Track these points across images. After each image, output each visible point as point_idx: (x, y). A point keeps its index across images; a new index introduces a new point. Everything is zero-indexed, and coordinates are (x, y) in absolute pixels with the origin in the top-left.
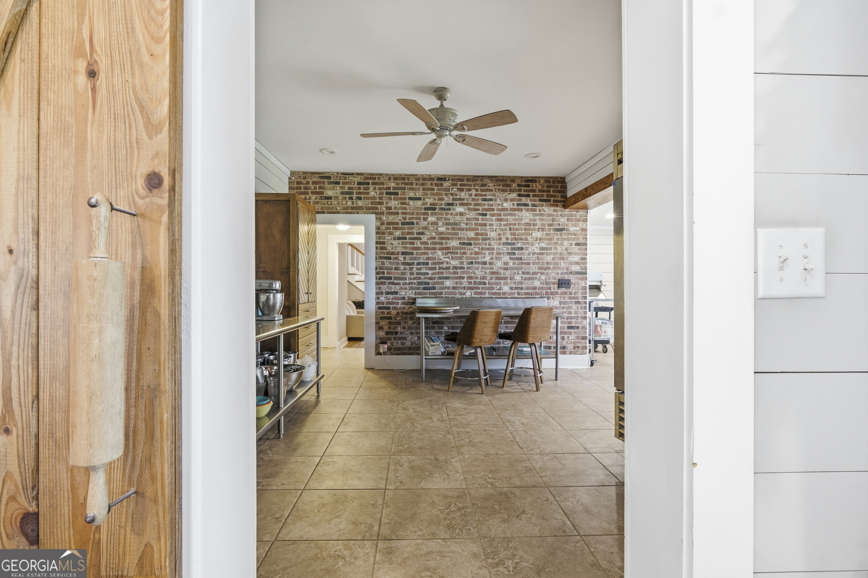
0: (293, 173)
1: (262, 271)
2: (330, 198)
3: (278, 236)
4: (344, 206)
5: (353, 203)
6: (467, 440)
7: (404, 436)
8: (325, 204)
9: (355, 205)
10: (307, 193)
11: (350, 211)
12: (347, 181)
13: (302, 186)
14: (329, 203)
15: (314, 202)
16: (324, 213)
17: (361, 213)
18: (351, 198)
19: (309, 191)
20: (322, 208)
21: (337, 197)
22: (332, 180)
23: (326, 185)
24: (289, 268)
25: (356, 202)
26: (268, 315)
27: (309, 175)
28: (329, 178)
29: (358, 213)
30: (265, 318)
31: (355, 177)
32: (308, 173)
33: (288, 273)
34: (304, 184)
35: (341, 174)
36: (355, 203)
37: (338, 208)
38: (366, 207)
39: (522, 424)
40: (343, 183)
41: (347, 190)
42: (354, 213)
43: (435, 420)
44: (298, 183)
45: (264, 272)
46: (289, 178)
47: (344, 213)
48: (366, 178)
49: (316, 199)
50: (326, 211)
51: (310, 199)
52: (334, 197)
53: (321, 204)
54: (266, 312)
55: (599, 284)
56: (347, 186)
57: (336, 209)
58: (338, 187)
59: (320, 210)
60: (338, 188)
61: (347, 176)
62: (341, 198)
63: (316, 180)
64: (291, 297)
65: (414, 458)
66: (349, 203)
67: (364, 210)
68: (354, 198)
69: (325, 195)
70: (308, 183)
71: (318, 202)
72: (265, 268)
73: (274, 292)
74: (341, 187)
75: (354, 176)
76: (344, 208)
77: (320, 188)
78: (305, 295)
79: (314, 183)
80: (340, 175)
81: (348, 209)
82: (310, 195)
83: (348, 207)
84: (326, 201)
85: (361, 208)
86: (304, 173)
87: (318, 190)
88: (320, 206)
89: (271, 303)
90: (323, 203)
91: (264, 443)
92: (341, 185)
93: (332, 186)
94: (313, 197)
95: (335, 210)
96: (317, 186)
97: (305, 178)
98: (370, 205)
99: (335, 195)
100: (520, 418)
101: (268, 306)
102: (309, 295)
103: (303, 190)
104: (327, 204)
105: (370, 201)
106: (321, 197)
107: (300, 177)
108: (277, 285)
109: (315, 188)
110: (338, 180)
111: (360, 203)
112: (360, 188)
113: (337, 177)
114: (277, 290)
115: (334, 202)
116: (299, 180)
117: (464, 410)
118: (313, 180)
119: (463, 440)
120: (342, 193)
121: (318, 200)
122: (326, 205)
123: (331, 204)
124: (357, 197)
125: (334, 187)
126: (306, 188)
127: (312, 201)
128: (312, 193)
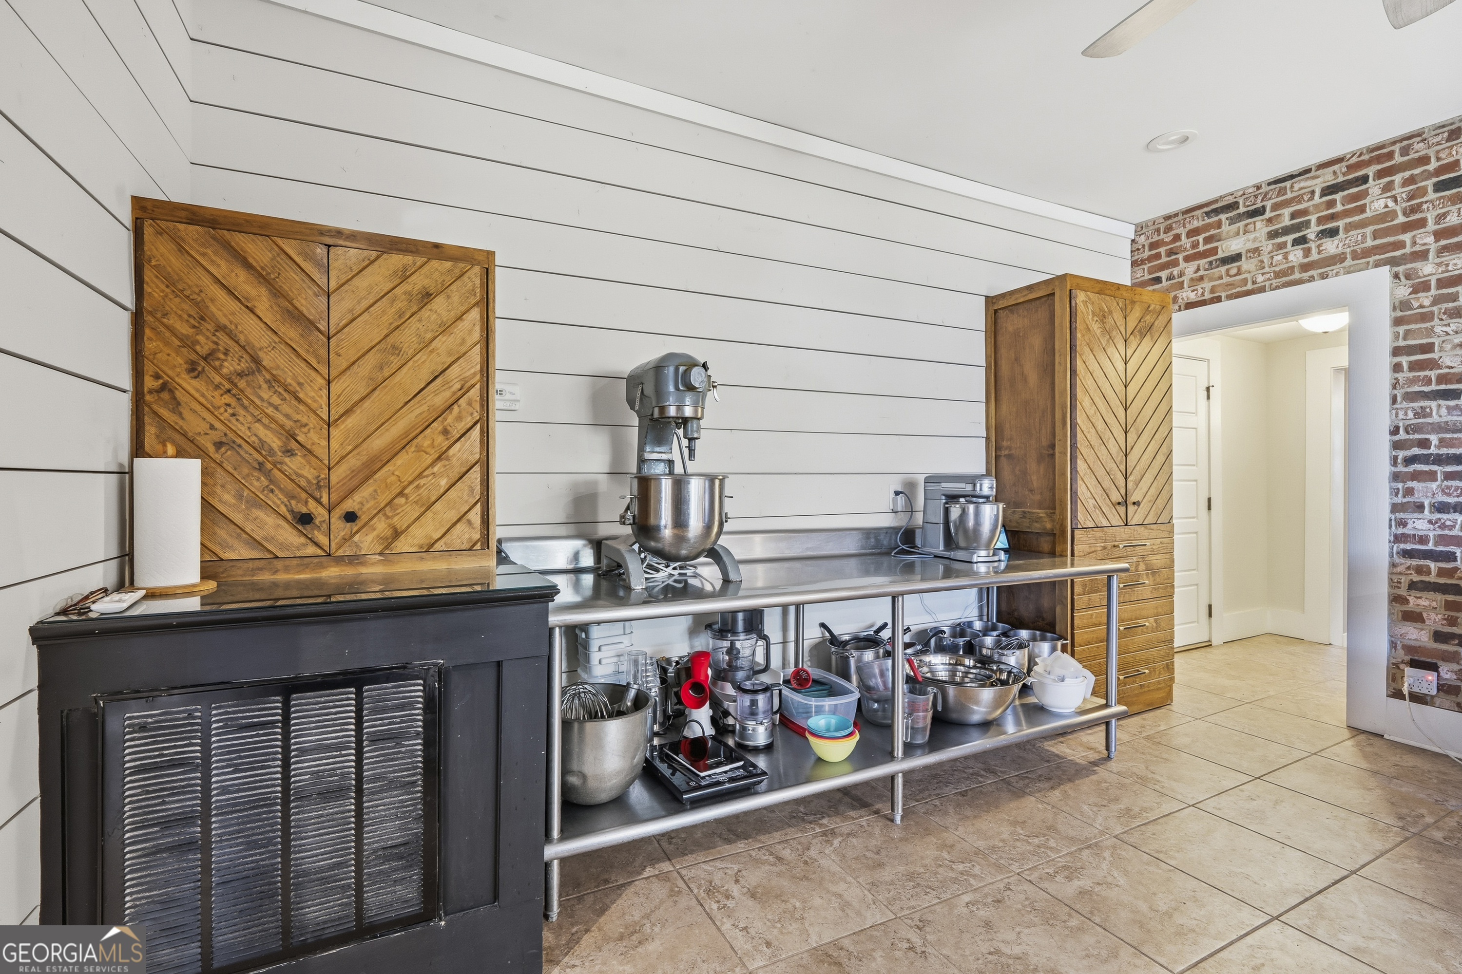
0: (1140, 229)
1: (1005, 455)
2: (1237, 257)
4: (1277, 269)
5: (1307, 252)
8: (1221, 278)
9: (1314, 256)
10: (1175, 263)
11: (1297, 276)
12: (1289, 195)
13: (1162, 250)
14: (1234, 271)
15: (1192, 279)
16: (1218, 299)
17: (1337, 274)
18: (1302, 240)
19: (1180, 257)
20: (1212, 291)
21: (1256, 251)
22: (1242, 209)
23: (1226, 228)
24: (1053, 446)
25: (1319, 246)
27: (1180, 217)
28: (1234, 206)
29: (1324, 276)
31: (1317, 177)
32: (1176, 215)
33: (1053, 455)
34: (1167, 244)
35: (1269, 184)
36: (1314, 251)
37: (1260, 279)
38: (1354, 252)
40: (1275, 207)
41: (1286, 222)
42: (1312, 279)
44: (1153, 246)
45: (1009, 457)
46: (1133, 241)
47: (1277, 288)
48: (1351, 168)
49: (1198, 269)
50: (1223, 295)
51: (1181, 275)
52: (1248, 251)
53: (1211, 279)
56: (1286, 212)
57: (1254, 283)
58: (1259, 222)
59: (1207, 296)
60: (1259, 225)
61: (1288, 184)
62: (1270, 247)
63: (1196, 224)
64: (1057, 511)
66: (1296, 256)
67: (1349, 262)
68: (1312, 236)
69: (1221, 255)
70: (1177, 238)
71: (1201, 278)
72: (1010, 448)
73: (981, 500)
74: (1270, 220)
75: (1313, 174)
76: (1277, 275)
77: (1207, 240)
79: (1192, 233)
80: (1264, 188)
81: (1293, 273)
82: (1183, 264)
83: (1293, 267)
84: (1223, 269)
85: (1339, 259)
86: (1168, 218)
87: (1201, 248)
88: (1209, 285)
90: (1217, 275)
92: (1268, 214)
93: (1241, 224)
94: (1190, 269)
95: (1250, 286)
96: (1201, 238)
97: (1168, 229)
98: (1370, 243)
99: (1251, 245)
102: (1131, 509)
103: (1164, 259)
104: (1228, 275)
105: (1369, 230)
106: (1211, 263)
107: (1158, 230)
108: (986, 486)
109: (1195, 245)
110: (1259, 205)
111: (1331, 246)
112: (1331, 204)
113: (1256, 197)
114: (987, 497)
115: (1246, 264)
116: (1156, 238)
118: (1189, 227)
120: (1272, 235)
121: (1201, 273)
122: (1226, 279)
123: (1239, 273)
124: (1322, 232)
125: (1246, 225)
126: (1170, 253)
127: (1186, 279)
128: (1187, 259)
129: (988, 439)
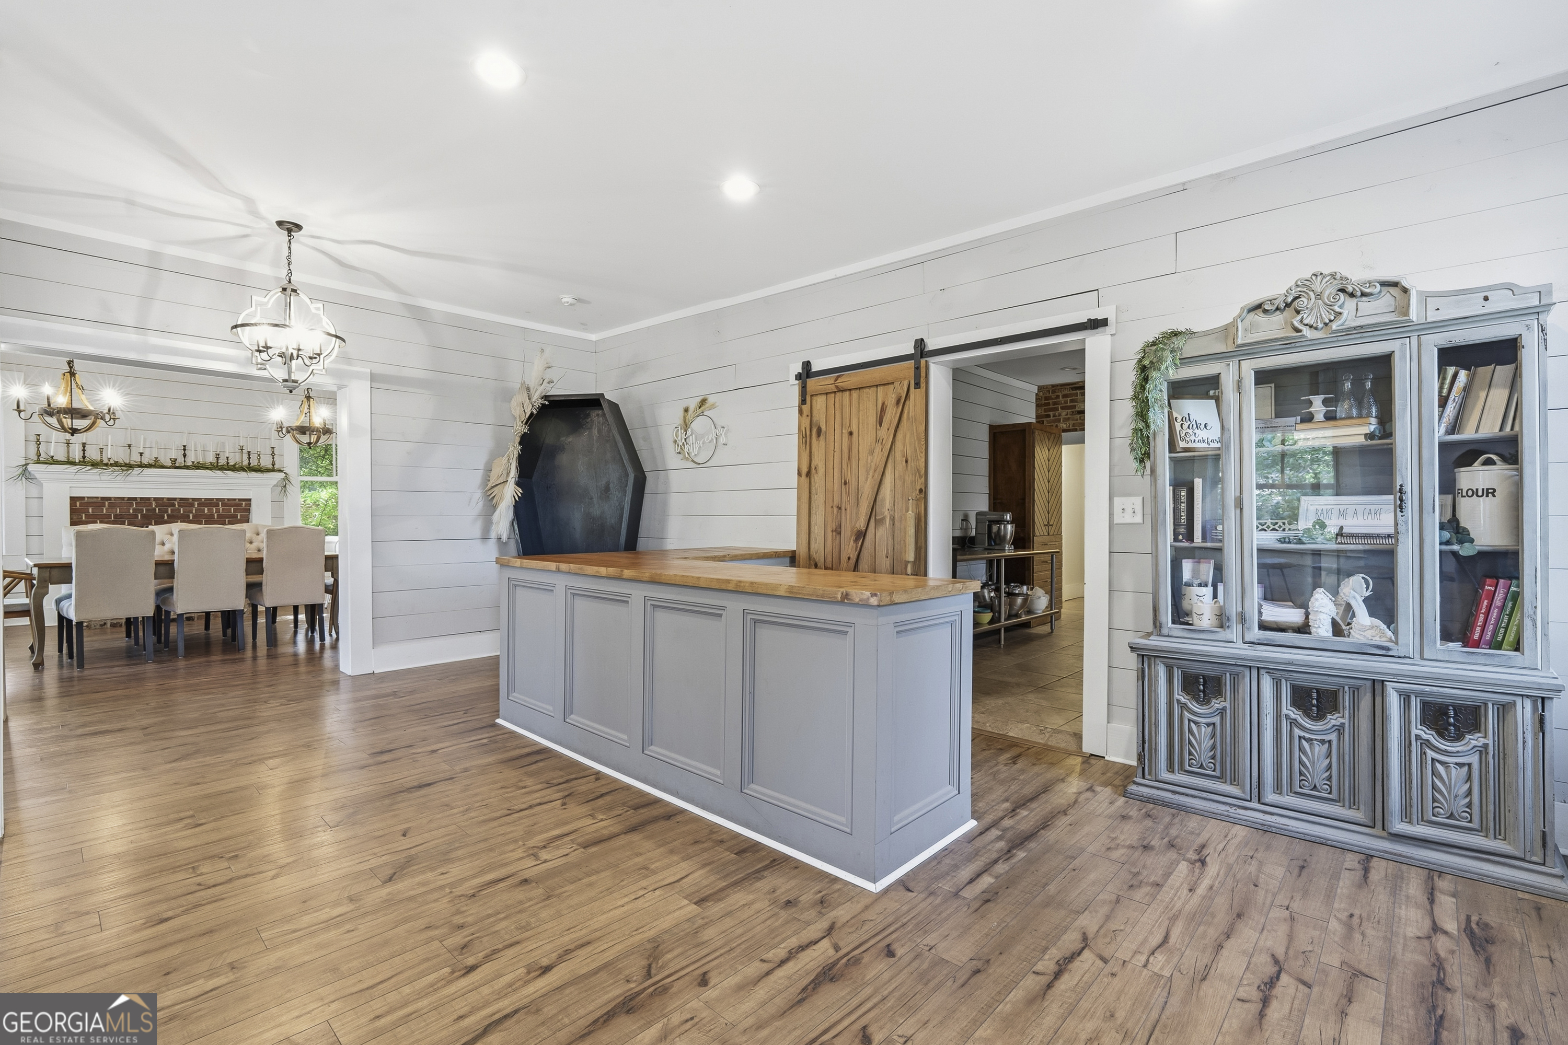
0: (1040, 388)
3: (1014, 467)
8: (1077, 420)
10: (1057, 409)
13: (1051, 402)
14: (1082, 418)
15: (1064, 418)
16: (1075, 430)
19: (1059, 406)
20: (1074, 425)
26: (999, 544)
27: (1059, 387)
30: (997, 547)
32: (1057, 387)
33: (1024, 503)
34: (1052, 399)
44: (1046, 398)
46: (1037, 394)
49: (1067, 414)
50: (1078, 428)
51: (1060, 415)
53: (1073, 420)
54: (998, 542)
59: (1071, 428)
63: (1066, 392)
64: (1026, 528)
69: (1077, 409)
70: (1058, 397)
71: (1068, 419)
73: (1006, 523)
77: (1072, 401)
78: (1043, 528)
79: (1065, 396)
82: (1060, 411)
84: (1078, 416)
86: (1053, 386)
87: (1069, 404)
88: (1072, 422)
89: (1002, 533)
90: (1075, 418)
94: (1064, 413)
96: (1069, 399)
97: (1053, 392)
101: (999, 537)
102: (1050, 529)
103: (1052, 406)
104: (1080, 419)
106: (1073, 412)
107: (1049, 392)
108: (1008, 517)
109: (1066, 402)
114: (1008, 522)
116: (1048, 395)
118: (1063, 393)
121: (1069, 416)
122: (1079, 421)
126: (1055, 404)
127: (1062, 418)
128: (1062, 408)
129: (990, 494)
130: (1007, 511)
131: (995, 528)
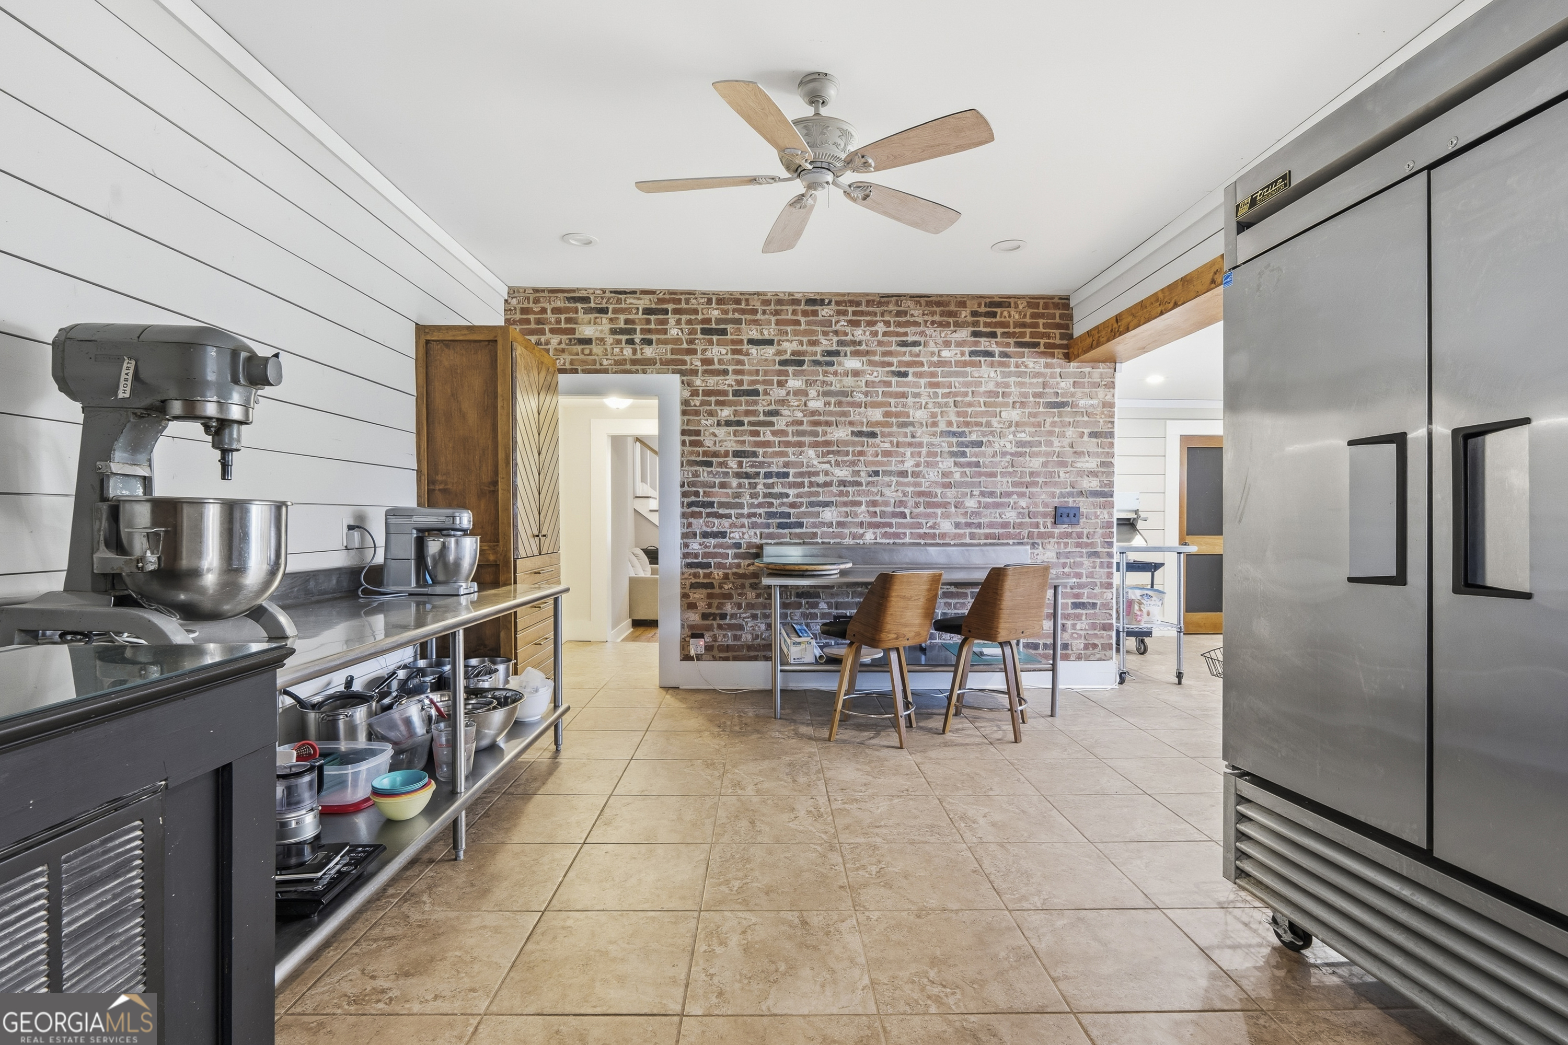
0: (513, 291)
1: (440, 490)
2: (588, 341)
3: (473, 416)
4: (616, 358)
5: (635, 352)
6: (874, 869)
7: (732, 857)
8: (578, 354)
9: (639, 356)
10: (542, 332)
11: (628, 367)
12: (623, 306)
13: (532, 317)
14: (587, 352)
15: (556, 349)
16: (575, 371)
17: (652, 373)
18: (631, 342)
19: (547, 328)
20: (571, 363)
21: (602, 340)
22: (592, 305)
23: (581, 315)
24: (495, 483)
25: (642, 349)
26: (445, 583)
27: (546, 294)
28: (585, 300)
29: (644, 372)
30: (439, 589)
31: (639, 299)
32: (543, 291)
33: (495, 492)
34: (535, 313)
35: (611, 292)
36: (639, 351)
37: (605, 362)
38: (661, 359)
39: (993, 824)
40: (615, 311)
41: (622, 325)
42: (637, 372)
43: (802, 813)
44: (524, 311)
45: (444, 491)
46: (506, 301)
47: (616, 372)
48: (661, 301)
49: (560, 343)
50: (580, 368)
51: (547, 343)
52: (597, 339)
53: (571, 354)
54: (441, 577)
55: (1132, 516)
56: (622, 317)
57: (601, 365)
58: (604, 319)
59: (568, 366)
60: (604, 321)
61: (623, 297)
62: (611, 341)
63: (559, 304)
64: (501, 543)
65: (754, 920)
66: (628, 352)
67: (658, 366)
68: (637, 341)
69: (577, 336)
70: (544, 311)
71: (563, 351)
72: (446, 483)
73: (459, 533)
74: (611, 320)
75: (637, 296)
76: (617, 363)
77: (568, 320)
78: (532, 540)
79: (556, 311)
80: (608, 295)
81: (626, 364)
82: (548, 335)
83: (625, 360)
84: (579, 348)
85: (651, 362)
86: (536, 290)
87: (563, 325)
88: (568, 358)
89: (452, 557)
90: (575, 351)
91: (421, 872)
92: (610, 315)
93: (592, 316)
94: (555, 340)
95: (598, 367)
96: (563, 317)
97: (536, 301)
98: (669, 356)
99: (598, 335)
100: (987, 810)
101: (446, 564)
102: (543, 539)
103: (533, 326)
104: (583, 353)
105: (669, 347)
106: (570, 340)
107: (528, 299)
108: (465, 519)
109: (558, 322)
110: (604, 306)
111: (649, 352)
112: (648, 322)
113: (602, 298)
114: (464, 531)
115: (597, 349)
116: (526, 305)
117: (863, 789)
118: (553, 305)
119: (863, 867)
120: (613, 332)
121: (563, 346)
122: (581, 357)
123: (590, 354)
124: (643, 339)
125: (596, 318)
126: (539, 322)
127: (551, 347)
128: (552, 331)
129: (419, 472)
130: (464, 506)
131: (433, 546)
